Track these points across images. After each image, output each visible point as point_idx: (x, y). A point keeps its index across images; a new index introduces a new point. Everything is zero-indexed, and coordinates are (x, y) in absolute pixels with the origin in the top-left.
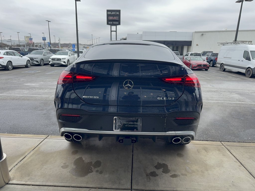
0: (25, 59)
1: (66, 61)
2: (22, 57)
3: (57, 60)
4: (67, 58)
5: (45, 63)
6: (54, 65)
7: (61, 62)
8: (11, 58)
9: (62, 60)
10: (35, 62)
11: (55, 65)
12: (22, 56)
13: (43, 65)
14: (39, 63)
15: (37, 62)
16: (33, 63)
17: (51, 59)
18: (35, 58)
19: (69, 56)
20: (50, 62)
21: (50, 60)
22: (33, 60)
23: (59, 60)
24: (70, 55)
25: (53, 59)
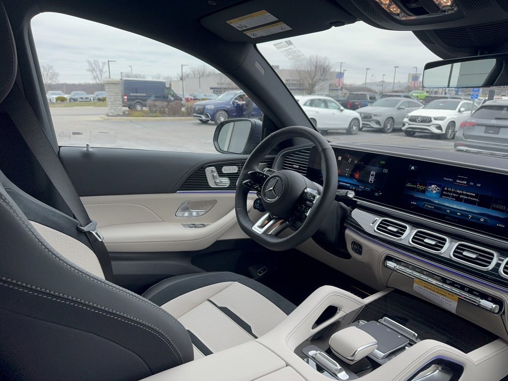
0: (348, 116)
1: (444, 124)
2: (342, 111)
3: (421, 122)
4: (448, 118)
5: (395, 127)
6: (414, 132)
7: (429, 126)
8: (317, 112)
9: (434, 122)
10: (374, 123)
11: (417, 134)
12: (342, 108)
13: (390, 130)
14: (382, 126)
15: (378, 122)
16: (369, 125)
17: (408, 117)
18: (374, 115)
19: (459, 111)
20: (404, 125)
21: (406, 120)
22: (371, 119)
23: (427, 120)
24: (462, 109)
25: (413, 119)
